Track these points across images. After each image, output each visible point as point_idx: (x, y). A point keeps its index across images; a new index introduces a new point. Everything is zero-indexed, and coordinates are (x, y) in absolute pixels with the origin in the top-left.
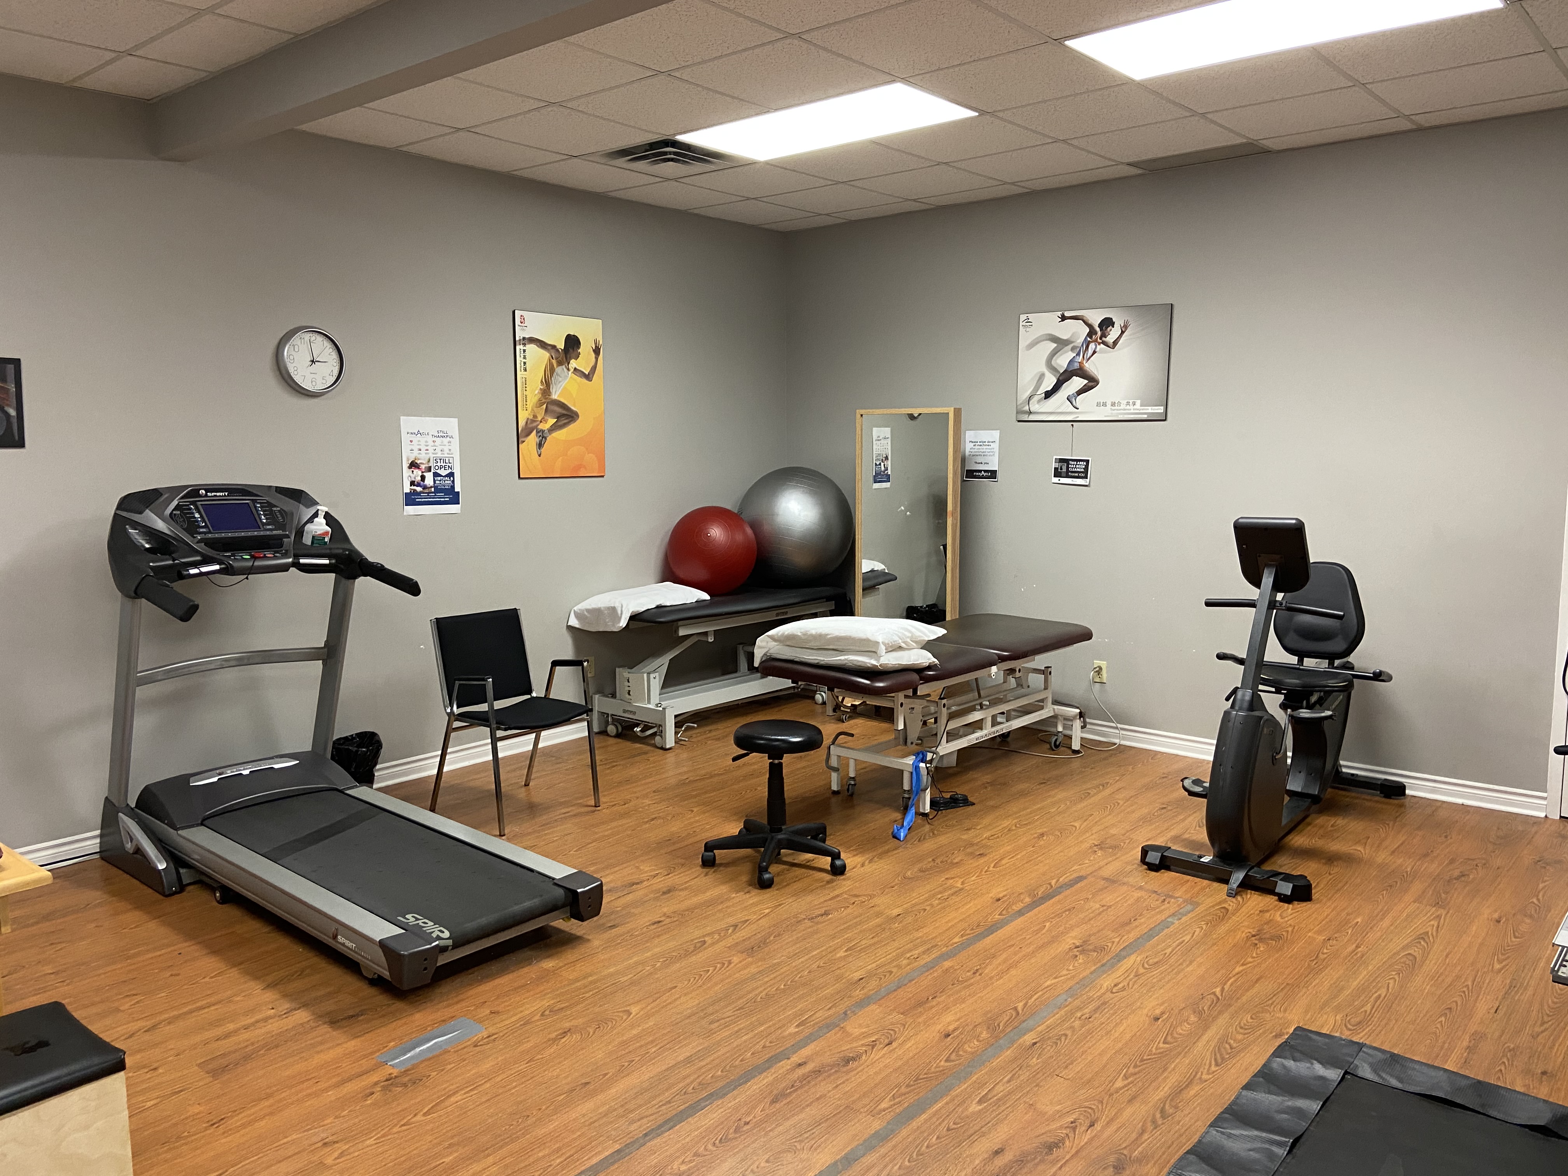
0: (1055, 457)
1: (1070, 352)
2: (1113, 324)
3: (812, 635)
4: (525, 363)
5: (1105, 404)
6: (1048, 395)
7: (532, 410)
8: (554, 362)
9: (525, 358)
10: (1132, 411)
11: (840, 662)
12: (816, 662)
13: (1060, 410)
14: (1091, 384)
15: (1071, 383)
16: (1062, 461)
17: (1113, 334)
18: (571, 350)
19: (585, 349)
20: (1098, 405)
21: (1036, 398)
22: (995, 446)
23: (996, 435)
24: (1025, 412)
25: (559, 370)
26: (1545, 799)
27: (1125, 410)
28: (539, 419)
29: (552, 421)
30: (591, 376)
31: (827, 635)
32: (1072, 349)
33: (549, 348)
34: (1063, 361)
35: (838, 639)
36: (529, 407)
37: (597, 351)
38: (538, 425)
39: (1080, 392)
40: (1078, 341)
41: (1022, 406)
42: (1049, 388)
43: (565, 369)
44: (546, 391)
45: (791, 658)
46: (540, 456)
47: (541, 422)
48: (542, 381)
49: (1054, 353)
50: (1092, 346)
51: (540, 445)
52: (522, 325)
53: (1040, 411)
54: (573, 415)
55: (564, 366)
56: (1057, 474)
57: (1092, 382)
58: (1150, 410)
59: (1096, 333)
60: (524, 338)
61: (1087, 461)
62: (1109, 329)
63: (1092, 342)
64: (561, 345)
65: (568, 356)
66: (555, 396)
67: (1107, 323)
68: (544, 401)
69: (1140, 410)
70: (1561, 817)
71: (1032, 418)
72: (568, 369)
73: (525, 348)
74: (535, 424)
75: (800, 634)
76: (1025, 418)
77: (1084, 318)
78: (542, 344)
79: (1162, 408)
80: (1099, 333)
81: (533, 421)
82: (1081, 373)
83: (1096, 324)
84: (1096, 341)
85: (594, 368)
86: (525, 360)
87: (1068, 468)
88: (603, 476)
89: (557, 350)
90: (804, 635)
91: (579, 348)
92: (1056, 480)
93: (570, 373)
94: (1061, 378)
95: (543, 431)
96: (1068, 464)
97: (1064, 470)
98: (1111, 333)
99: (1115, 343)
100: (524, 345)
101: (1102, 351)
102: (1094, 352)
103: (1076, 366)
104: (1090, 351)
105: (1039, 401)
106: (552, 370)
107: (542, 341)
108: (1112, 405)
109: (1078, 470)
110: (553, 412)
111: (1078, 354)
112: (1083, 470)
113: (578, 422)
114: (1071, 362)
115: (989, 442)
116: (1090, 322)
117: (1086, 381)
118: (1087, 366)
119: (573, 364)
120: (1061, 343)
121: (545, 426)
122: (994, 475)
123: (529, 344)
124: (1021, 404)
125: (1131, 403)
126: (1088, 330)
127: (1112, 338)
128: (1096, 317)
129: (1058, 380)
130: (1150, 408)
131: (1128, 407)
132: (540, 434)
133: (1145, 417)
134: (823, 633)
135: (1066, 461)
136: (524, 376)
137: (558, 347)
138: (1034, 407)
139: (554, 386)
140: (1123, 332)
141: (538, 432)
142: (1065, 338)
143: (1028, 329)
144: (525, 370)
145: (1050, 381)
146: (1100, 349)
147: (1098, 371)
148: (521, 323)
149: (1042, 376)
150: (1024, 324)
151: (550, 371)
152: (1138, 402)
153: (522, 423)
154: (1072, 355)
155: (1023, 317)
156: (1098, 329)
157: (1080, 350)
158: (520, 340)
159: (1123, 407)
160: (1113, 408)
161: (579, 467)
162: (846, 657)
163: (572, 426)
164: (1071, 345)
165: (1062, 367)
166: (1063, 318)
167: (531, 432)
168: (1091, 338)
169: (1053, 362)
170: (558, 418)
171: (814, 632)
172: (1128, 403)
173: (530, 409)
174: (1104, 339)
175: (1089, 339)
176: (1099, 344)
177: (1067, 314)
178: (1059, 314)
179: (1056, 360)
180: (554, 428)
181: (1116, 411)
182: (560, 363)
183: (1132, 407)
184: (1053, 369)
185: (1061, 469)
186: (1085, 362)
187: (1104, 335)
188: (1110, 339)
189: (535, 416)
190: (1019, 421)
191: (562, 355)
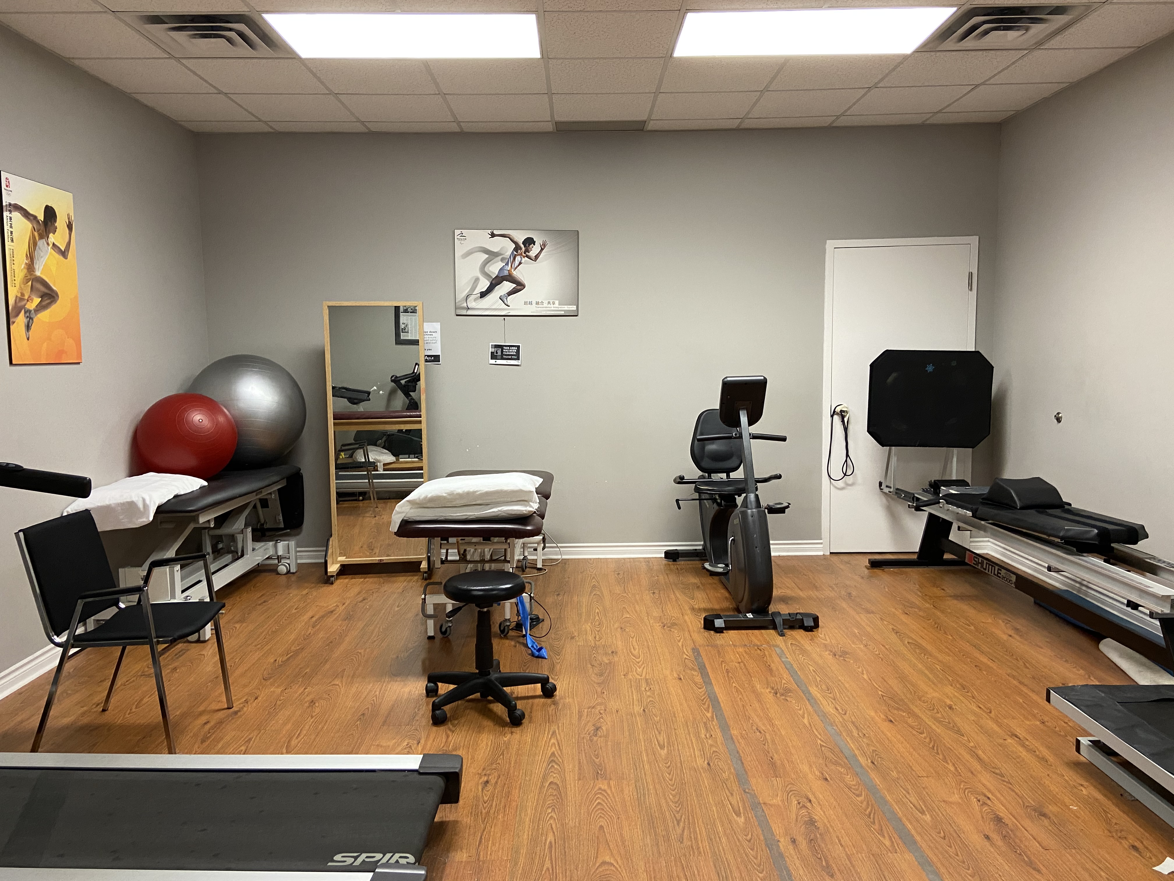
0: (491, 344)
1: (500, 262)
2: (534, 243)
3: (458, 494)
4: (11, 232)
5: (531, 303)
6: (483, 295)
7: (20, 287)
8: (36, 234)
9: (11, 227)
10: (552, 309)
11: (494, 514)
12: (464, 517)
13: (493, 307)
14: (519, 287)
15: (501, 287)
16: (496, 346)
17: (535, 250)
18: (49, 223)
19: (61, 223)
20: (525, 303)
21: (472, 298)
22: (438, 335)
23: (437, 326)
24: (463, 308)
25: (41, 243)
26: (821, 543)
27: (546, 307)
28: (26, 297)
29: (37, 300)
30: (67, 253)
31: (476, 492)
32: (502, 260)
33: (32, 218)
34: (495, 269)
35: (487, 494)
36: (17, 283)
37: (70, 226)
38: (25, 305)
39: (510, 293)
40: (506, 254)
41: (460, 303)
42: (484, 290)
43: (45, 243)
44: (30, 267)
45: (435, 518)
46: (28, 339)
47: (28, 301)
48: (27, 255)
49: (486, 263)
50: (518, 259)
51: (28, 327)
52: (8, 189)
53: (476, 307)
54: (55, 295)
55: (44, 240)
56: (493, 356)
57: (519, 286)
58: (566, 308)
59: (521, 249)
60: (10, 204)
61: (518, 347)
62: (531, 246)
63: (518, 255)
64: (41, 217)
65: (48, 229)
66: (38, 273)
67: (529, 242)
68: (29, 277)
69: (558, 308)
70: (831, 553)
71: (470, 312)
72: (48, 244)
73: (10, 215)
74: (23, 303)
75: (445, 495)
76: (464, 312)
77: (511, 237)
78: (26, 214)
79: (575, 306)
80: (523, 249)
81: (21, 300)
82: (510, 279)
83: (520, 242)
84: (521, 254)
85: (69, 244)
86: (11, 229)
87: (502, 352)
88: (79, 363)
89: (38, 222)
90: (449, 495)
91: (55, 221)
92: (493, 362)
93: (49, 248)
94: (493, 282)
95: (30, 311)
96: (502, 349)
97: (499, 353)
98: (533, 249)
99: (537, 257)
100: (10, 211)
101: (526, 263)
102: (520, 263)
103: (506, 273)
104: (517, 263)
105: (475, 300)
106: (35, 244)
107: (25, 210)
108: (536, 304)
109: (511, 353)
110: (38, 290)
111: (507, 264)
112: (514, 353)
113: (58, 302)
114: (501, 269)
115: (430, 332)
116: (515, 240)
117: (515, 285)
118: (515, 273)
119: (52, 238)
120: (492, 255)
121: (32, 305)
122: (437, 359)
123: (15, 211)
124: (459, 302)
125: (551, 303)
126: (514, 246)
127: (534, 253)
128: (520, 237)
129: (491, 283)
130: (566, 306)
131: (549, 305)
132: (28, 314)
133: (562, 313)
134: (471, 490)
135: (501, 347)
136: (12, 248)
137: (39, 218)
138: (471, 304)
139: (38, 262)
140: (542, 249)
141: (25, 313)
142: (495, 251)
143: (462, 242)
144: (12, 241)
145: (484, 284)
146: (525, 261)
147: (523, 277)
148: (7, 186)
149: (477, 280)
150: (459, 237)
151: (33, 245)
152: (557, 302)
153: (11, 302)
154: (501, 265)
155: (457, 232)
156: (522, 246)
157: (508, 261)
158: (6, 206)
159: (545, 305)
160: (537, 306)
161: (61, 352)
162: (500, 509)
163: (54, 307)
164: (500, 257)
165: (494, 273)
166: (493, 235)
167: (20, 312)
168: (517, 252)
169: (486, 269)
170: (42, 297)
171: (460, 491)
172: (549, 303)
173: (18, 285)
174: (527, 253)
175: (515, 253)
176: (524, 257)
177: (496, 232)
178: (489, 231)
179: (489, 267)
180: (41, 308)
181: (540, 309)
182: (41, 237)
183: (552, 306)
184: (487, 275)
185: (497, 353)
186: (513, 270)
187: (527, 251)
188: (533, 253)
189: (23, 294)
190: (457, 315)
191: (42, 228)
